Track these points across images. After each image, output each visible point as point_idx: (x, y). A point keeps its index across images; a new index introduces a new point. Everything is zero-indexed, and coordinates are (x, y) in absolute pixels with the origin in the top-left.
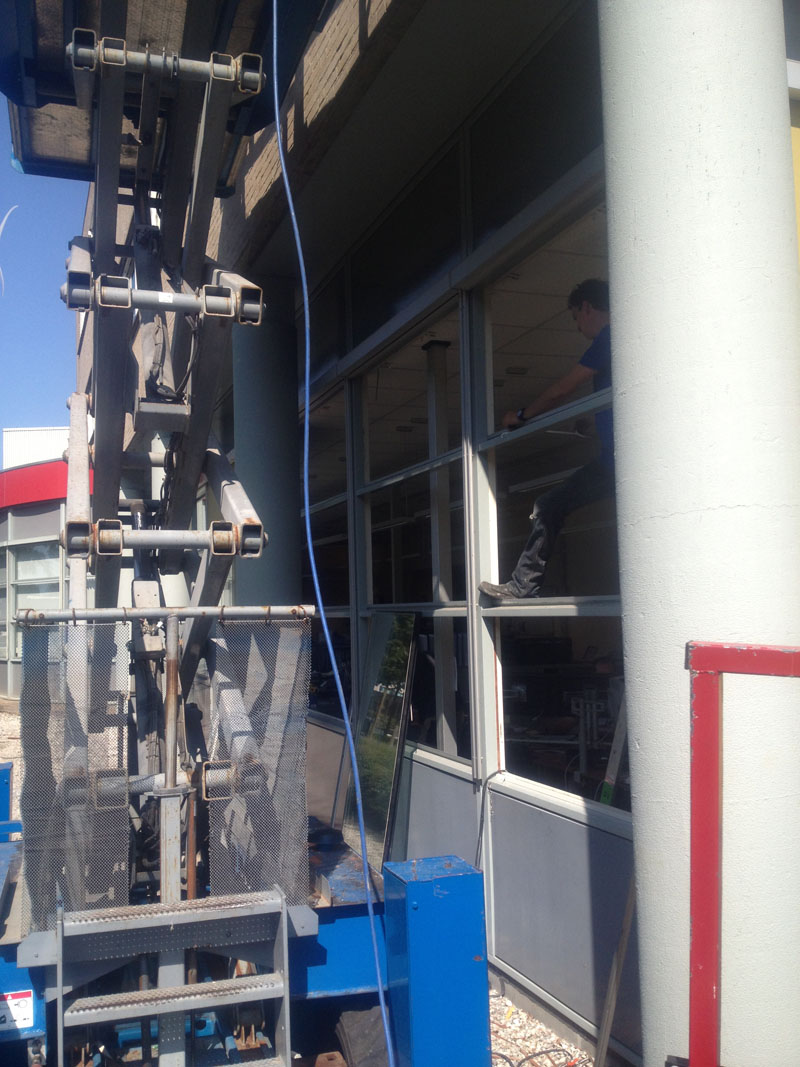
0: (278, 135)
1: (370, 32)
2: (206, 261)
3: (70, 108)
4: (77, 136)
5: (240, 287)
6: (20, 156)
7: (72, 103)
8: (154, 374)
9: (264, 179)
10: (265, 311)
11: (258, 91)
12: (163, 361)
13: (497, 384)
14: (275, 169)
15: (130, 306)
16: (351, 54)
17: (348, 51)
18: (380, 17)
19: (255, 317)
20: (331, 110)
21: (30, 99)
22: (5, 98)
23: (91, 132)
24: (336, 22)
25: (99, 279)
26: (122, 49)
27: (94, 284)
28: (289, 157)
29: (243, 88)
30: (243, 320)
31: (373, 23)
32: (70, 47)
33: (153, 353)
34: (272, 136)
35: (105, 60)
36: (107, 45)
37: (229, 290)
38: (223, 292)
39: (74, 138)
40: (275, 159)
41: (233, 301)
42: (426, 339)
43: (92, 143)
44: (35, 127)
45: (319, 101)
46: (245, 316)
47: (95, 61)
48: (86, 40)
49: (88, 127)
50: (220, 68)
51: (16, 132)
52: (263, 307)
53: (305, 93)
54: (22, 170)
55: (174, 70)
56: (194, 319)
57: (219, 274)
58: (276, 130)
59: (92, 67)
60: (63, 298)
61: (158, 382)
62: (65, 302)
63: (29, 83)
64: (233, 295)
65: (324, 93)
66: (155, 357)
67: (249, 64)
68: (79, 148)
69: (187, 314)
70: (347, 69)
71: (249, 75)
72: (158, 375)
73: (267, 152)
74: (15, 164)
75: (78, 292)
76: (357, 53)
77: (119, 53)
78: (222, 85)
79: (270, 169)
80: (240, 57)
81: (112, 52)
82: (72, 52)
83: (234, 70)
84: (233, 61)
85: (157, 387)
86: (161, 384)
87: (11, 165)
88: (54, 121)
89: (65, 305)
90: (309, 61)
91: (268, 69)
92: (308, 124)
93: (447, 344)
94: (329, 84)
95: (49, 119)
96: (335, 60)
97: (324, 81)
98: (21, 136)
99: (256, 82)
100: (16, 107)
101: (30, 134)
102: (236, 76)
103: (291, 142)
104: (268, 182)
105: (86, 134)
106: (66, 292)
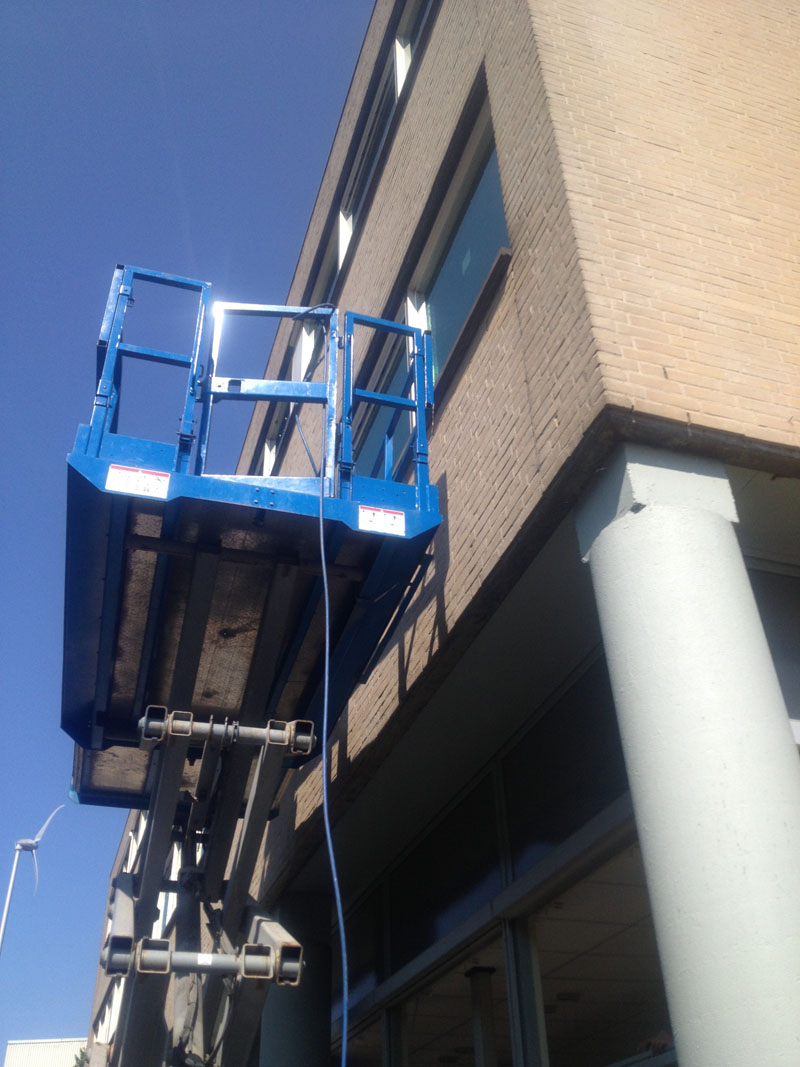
0: (323, 763)
1: (408, 686)
2: (249, 903)
3: (132, 749)
4: (134, 770)
5: (280, 945)
6: (78, 789)
7: (136, 745)
8: (184, 1040)
9: (307, 803)
10: (304, 969)
11: (309, 752)
12: (194, 1024)
13: (549, 1010)
14: (317, 796)
15: (168, 970)
16: (392, 703)
17: (389, 700)
18: (417, 675)
19: (293, 976)
20: (371, 751)
21: (97, 744)
22: (73, 742)
23: (148, 767)
24: (378, 674)
25: (140, 943)
26: (189, 720)
27: (135, 949)
28: (333, 788)
29: (295, 750)
30: (281, 980)
31: (411, 680)
32: (142, 721)
33: (184, 1013)
34: (318, 764)
35: (173, 732)
36: (176, 718)
37: (269, 948)
38: (263, 951)
39: (131, 771)
40: (318, 787)
41: (272, 960)
42: (469, 965)
43: (147, 776)
44: (96, 764)
45: (362, 739)
46: (283, 975)
47: (164, 733)
48: (159, 715)
49: (147, 762)
50: (276, 733)
51: (78, 768)
52: (303, 965)
53: (349, 730)
54: (78, 801)
55: (234, 737)
56: (232, 981)
57: (259, 922)
58: (321, 759)
59: (159, 737)
60: (102, 963)
61: (187, 1050)
62: (104, 968)
63: (98, 732)
64: (272, 953)
65: (367, 733)
66: (186, 1022)
67: (301, 729)
68: (135, 780)
69: (224, 976)
70: (388, 715)
71: (301, 738)
72: (187, 1042)
73: (312, 778)
74: (73, 795)
75: (119, 957)
76: (396, 703)
77: (185, 725)
78: (276, 749)
79: (313, 795)
80: (294, 722)
81: (180, 724)
82: (143, 725)
83: (288, 735)
84: (287, 727)
85: (186, 1056)
86: (190, 1052)
87: (68, 797)
88: (115, 758)
89: (103, 971)
90: (352, 703)
91: (319, 733)
92: (351, 759)
93: (491, 970)
94: (372, 725)
95: (111, 756)
96: (377, 707)
97: (368, 721)
98: (83, 772)
99: (307, 744)
100: (81, 749)
101: (92, 768)
102: (289, 740)
103: (334, 772)
104: (311, 807)
105: (143, 768)
106: (106, 957)
